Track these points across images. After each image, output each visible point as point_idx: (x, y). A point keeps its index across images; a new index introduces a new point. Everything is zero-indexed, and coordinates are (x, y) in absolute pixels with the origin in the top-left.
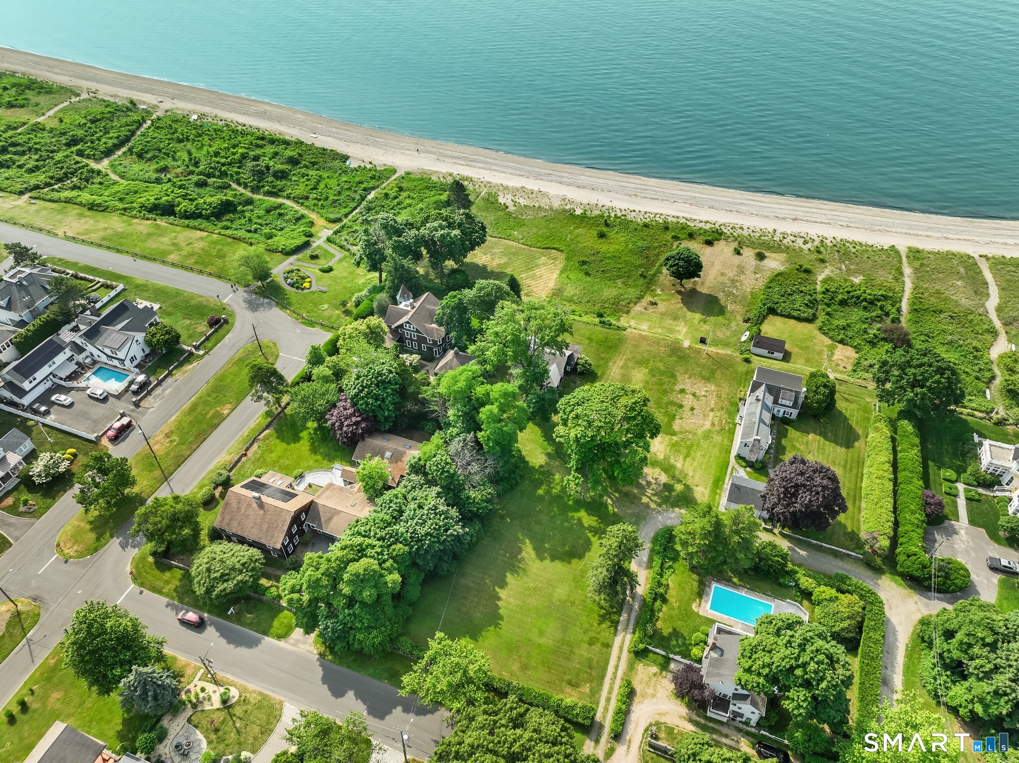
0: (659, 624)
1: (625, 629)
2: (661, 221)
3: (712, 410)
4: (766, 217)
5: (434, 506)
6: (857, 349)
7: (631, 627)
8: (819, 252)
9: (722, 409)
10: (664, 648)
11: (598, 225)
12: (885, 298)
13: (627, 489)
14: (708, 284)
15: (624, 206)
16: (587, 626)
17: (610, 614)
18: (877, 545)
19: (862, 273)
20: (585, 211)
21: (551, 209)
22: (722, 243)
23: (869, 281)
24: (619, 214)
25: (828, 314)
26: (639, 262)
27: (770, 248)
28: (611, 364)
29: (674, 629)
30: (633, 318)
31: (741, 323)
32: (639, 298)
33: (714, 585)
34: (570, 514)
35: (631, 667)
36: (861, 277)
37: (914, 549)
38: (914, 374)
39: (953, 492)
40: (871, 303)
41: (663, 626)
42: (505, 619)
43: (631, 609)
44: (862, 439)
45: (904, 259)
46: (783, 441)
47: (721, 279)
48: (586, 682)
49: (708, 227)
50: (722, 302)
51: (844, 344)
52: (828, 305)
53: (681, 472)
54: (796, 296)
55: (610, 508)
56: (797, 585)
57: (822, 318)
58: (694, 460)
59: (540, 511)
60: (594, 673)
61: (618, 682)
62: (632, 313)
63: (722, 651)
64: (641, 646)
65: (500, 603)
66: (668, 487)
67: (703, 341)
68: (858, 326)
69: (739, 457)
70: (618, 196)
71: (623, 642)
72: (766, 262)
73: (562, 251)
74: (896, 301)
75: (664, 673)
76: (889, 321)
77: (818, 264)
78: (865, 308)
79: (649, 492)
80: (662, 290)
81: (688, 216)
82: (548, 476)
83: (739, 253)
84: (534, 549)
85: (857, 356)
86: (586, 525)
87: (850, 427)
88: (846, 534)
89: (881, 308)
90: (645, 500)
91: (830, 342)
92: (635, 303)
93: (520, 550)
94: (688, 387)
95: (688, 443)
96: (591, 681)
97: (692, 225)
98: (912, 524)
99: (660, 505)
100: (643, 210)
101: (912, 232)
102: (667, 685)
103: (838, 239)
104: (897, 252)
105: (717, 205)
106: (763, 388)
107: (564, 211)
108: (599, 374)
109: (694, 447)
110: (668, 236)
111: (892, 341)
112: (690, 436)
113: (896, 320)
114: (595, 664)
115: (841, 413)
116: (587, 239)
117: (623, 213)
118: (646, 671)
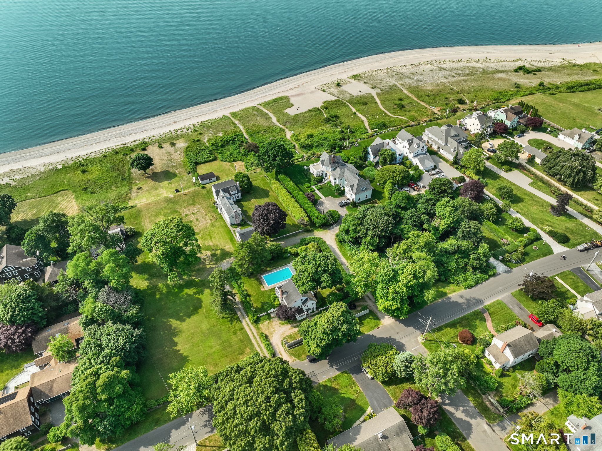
0: (255, 305)
1: (244, 318)
2: (111, 151)
3: (206, 215)
4: (161, 127)
5: (116, 329)
6: (242, 160)
7: (245, 315)
8: (196, 131)
9: (210, 212)
10: (264, 311)
11: (78, 168)
12: (237, 136)
13: (197, 267)
14: (158, 167)
15: (84, 153)
16: (228, 329)
17: (233, 317)
18: (305, 221)
19: (221, 131)
20: (63, 164)
21: (41, 173)
22: (150, 147)
23: (225, 132)
24: (85, 158)
25: (220, 153)
26: (116, 174)
27: (174, 139)
28: (143, 224)
29: (262, 303)
30: (135, 200)
31: (187, 175)
32: (131, 190)
33: (263, 276)
34: (181, 295)
35: (258, 328)
36: (221, 133)
37: (317, 214)
38: (272, 153)
39: (312, 190)
40: (233, 140)
41: (256, 305)
42: (189, 356)
43: (239, 309)
44: (271, 191)
45: (232, 118)
46: (244, 209)
47: (163, 162)
48: (246, 348)
49: (137, 143)
50: (172, 171)
51: (236, 161)
52: (218, 150)
53: (214, 246)
54: (202, 153)
55: (196, 280)
56: (291, 254)
57: (219, 156)
58: (215, 238)
59: (165, 304)
60: (245, 343)
61: (258, 338)
62: (133, 198)
63: (286, 292)
64: (255, 317)
65: (181, 352)
66: (214, 255)
67: (177, 191)
68: (235, 152)
69: (232, 225)
70: (75, 150)
71: (247, 323)
72: (177, 145)
73: (67, 190)
74: (242, 136)
75: (271, 320)
76: (245, 144)
77: (200, 136)
78: (232, 144)
79: (207, 262)
80: (139, 181)
81: (123, 143)
82: (156, 288)
83: (162, 148)
84: (177, 320)
85: (244, 163)
86: (192, 294)
87: (263, 190)
88: (292, 226)
89: (238, 140)
90: (208, 266)
91: (230, 163)
92: (131, 193)
93: (171, 325)
94: (187, 212)
95: (207, 233)
96: (247, 346)
97: (129, 145)
98: (310, 207)
99: (216, 264)
100: (97, 150)
101: (226, 107)
102: (276, 323)
103: (200, 122)
104: (227, 117)
105: (133, 132)
106: (221, 191)
107: (50, 170)
108: (141, 231)
109: (211, 233)
110: (121, 156)
111: (252, 151)
112: (206, 230)
113: (247, 143)
114: (243, 339)
115: (255, 186)
116: (78, 177)
117: (86, 156)
118: (264, 326)
